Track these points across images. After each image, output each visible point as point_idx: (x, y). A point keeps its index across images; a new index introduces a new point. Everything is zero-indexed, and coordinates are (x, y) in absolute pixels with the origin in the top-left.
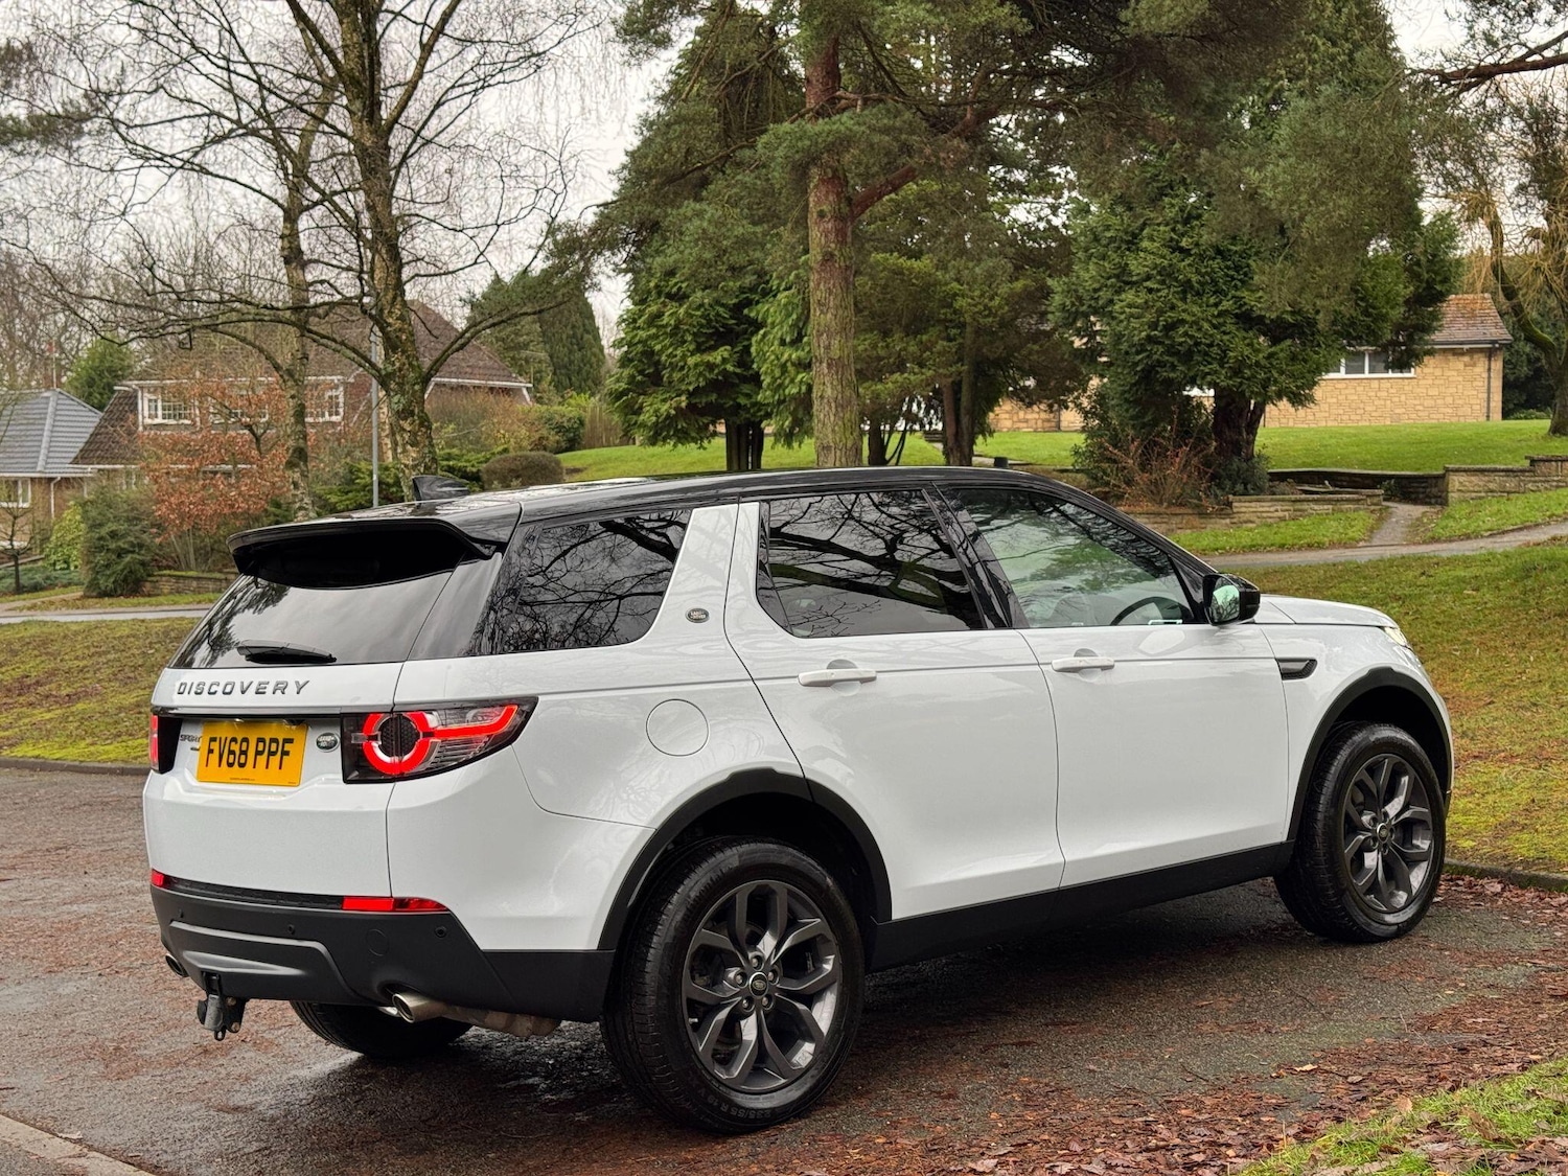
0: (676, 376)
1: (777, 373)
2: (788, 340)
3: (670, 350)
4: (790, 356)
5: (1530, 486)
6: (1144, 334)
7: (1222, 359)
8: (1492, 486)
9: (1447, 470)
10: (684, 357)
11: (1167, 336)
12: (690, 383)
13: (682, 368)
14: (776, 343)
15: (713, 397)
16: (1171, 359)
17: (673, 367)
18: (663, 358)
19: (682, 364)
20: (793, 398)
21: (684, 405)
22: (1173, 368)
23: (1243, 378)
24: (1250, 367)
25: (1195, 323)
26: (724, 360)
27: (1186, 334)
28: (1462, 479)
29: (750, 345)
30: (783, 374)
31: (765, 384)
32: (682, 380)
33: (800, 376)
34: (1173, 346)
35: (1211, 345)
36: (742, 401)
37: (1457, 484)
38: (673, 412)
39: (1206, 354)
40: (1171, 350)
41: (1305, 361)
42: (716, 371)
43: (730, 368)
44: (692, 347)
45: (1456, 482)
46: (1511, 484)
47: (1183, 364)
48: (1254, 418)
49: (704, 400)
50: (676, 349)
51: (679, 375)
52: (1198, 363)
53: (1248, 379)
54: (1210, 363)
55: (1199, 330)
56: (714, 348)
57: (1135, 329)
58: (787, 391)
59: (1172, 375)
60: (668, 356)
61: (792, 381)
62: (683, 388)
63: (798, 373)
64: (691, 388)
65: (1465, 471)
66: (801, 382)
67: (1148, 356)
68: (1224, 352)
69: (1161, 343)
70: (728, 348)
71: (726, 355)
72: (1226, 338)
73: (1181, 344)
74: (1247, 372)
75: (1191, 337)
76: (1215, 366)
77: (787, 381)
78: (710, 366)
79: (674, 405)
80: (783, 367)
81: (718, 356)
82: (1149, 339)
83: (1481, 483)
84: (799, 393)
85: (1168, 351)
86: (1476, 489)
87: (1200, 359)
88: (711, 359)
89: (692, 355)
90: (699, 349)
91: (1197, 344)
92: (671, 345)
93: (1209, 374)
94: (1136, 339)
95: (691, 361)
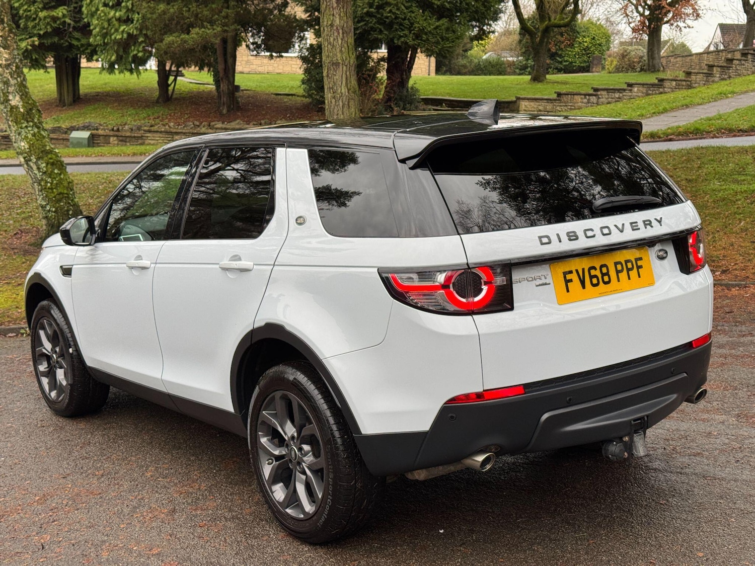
0: (30, 24)
1: (106, 25)
2: (111, 4)
3: (25, 7)
4: (115, 13)
5: (558, 108)
6: (365, 10)
7: (410, 27)
8: (541, 108)
9: (518, 98)
10: (36, 13)
11: (378, 12)
12: (40, 29)
13: (35, 19)
14: (101, 5)
15: (56, 39)
16: (380, 27)
17: (28, 18)
18: (21, 12)
19: (34, 16)
20: (116, 42)
21: (37, 43)
22: (381, 32)
23: (421, 40)
24: (426, 34)
25: (396, 5)
26: (64, 16)
27: (390, 11)
28: (526, 104)
29: (81, 7)
30: (109, 25)
31: (94, 32)
32: (34, 27)
33: (122, 28)
34: (381, 19)
35: (404, 19)
36: (75, 43)
37: (523, 106)
38: (30, 47)
39: (401, 24)
40: (381, 22)
41: (454, 32)
42: (58, 22)
43: (68, 20)
44: (41, 6)
45: (523, 105)
46: (549, 107)
47: (387, 30)
48: (410, 65)
49: (50, 41)
50: (29, 6)
51: (32, 24)
52: (396, 30)
53: (424, 41)
54: (403, 30)
55: (398, 9)
56: (55, 7)
57: (360, 6)
58: (113, 37)
59: (379, 36)
60: (25, 11)
61: (117, 30)
62: (35, 32)
63: (120, 26)
64: (42, 32)
65: (528, 99)
66: (123, 31)
67: (365, 24)
68: (412, 24)
69: (375, 16)
70: (66, 7)
71: (65, 12)
72: (413, 15)
73: (387, 17)
74: (424, 37)
75: (394, 13)
76: (406, 32)
77: (113, 30)
78: (55, 19)
79: (30, 43)
80: (109, 21)
81: (60, 12)
82: (368, 14)
83: (535, 106)
84: (121, 39)
85: (378, 22)
86: (533, 109)
87: (397, 27)
88: (55, 14)
89: (41, 11)
90: (45, 8)
91: (396, 18)
92: (26, 3)
93: (402, 36)
94: (359, 13)
95: (42, 14)
